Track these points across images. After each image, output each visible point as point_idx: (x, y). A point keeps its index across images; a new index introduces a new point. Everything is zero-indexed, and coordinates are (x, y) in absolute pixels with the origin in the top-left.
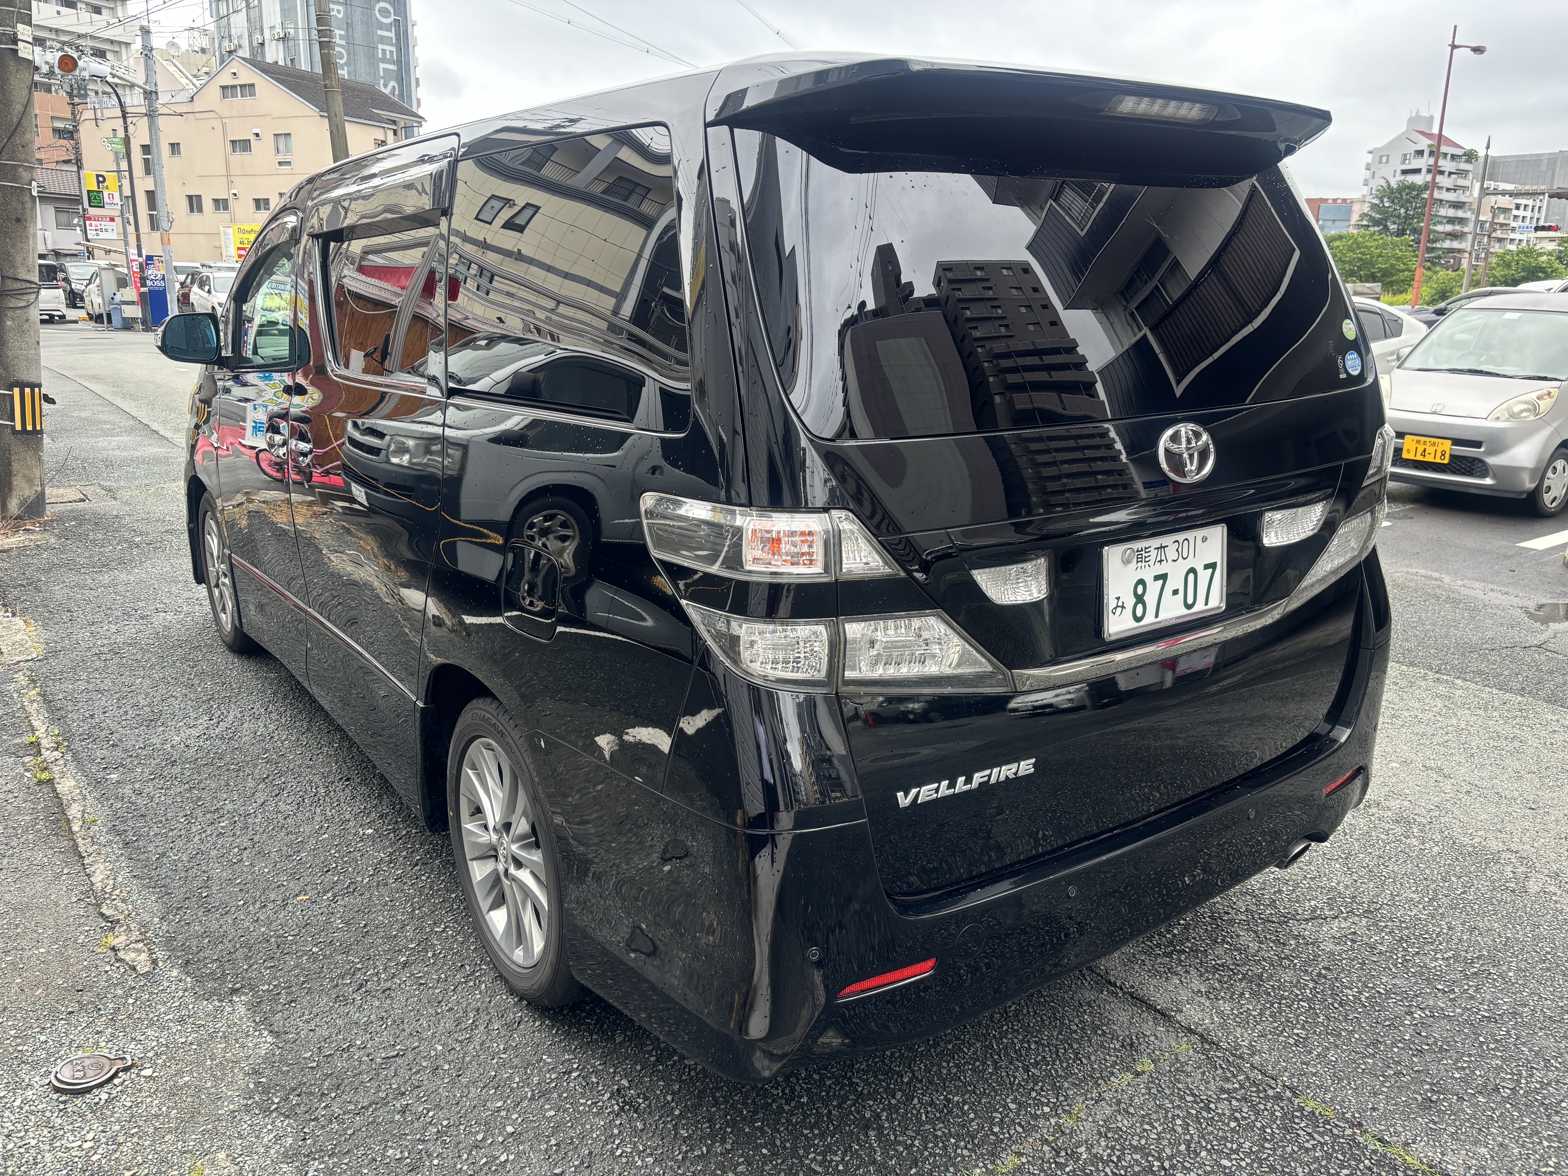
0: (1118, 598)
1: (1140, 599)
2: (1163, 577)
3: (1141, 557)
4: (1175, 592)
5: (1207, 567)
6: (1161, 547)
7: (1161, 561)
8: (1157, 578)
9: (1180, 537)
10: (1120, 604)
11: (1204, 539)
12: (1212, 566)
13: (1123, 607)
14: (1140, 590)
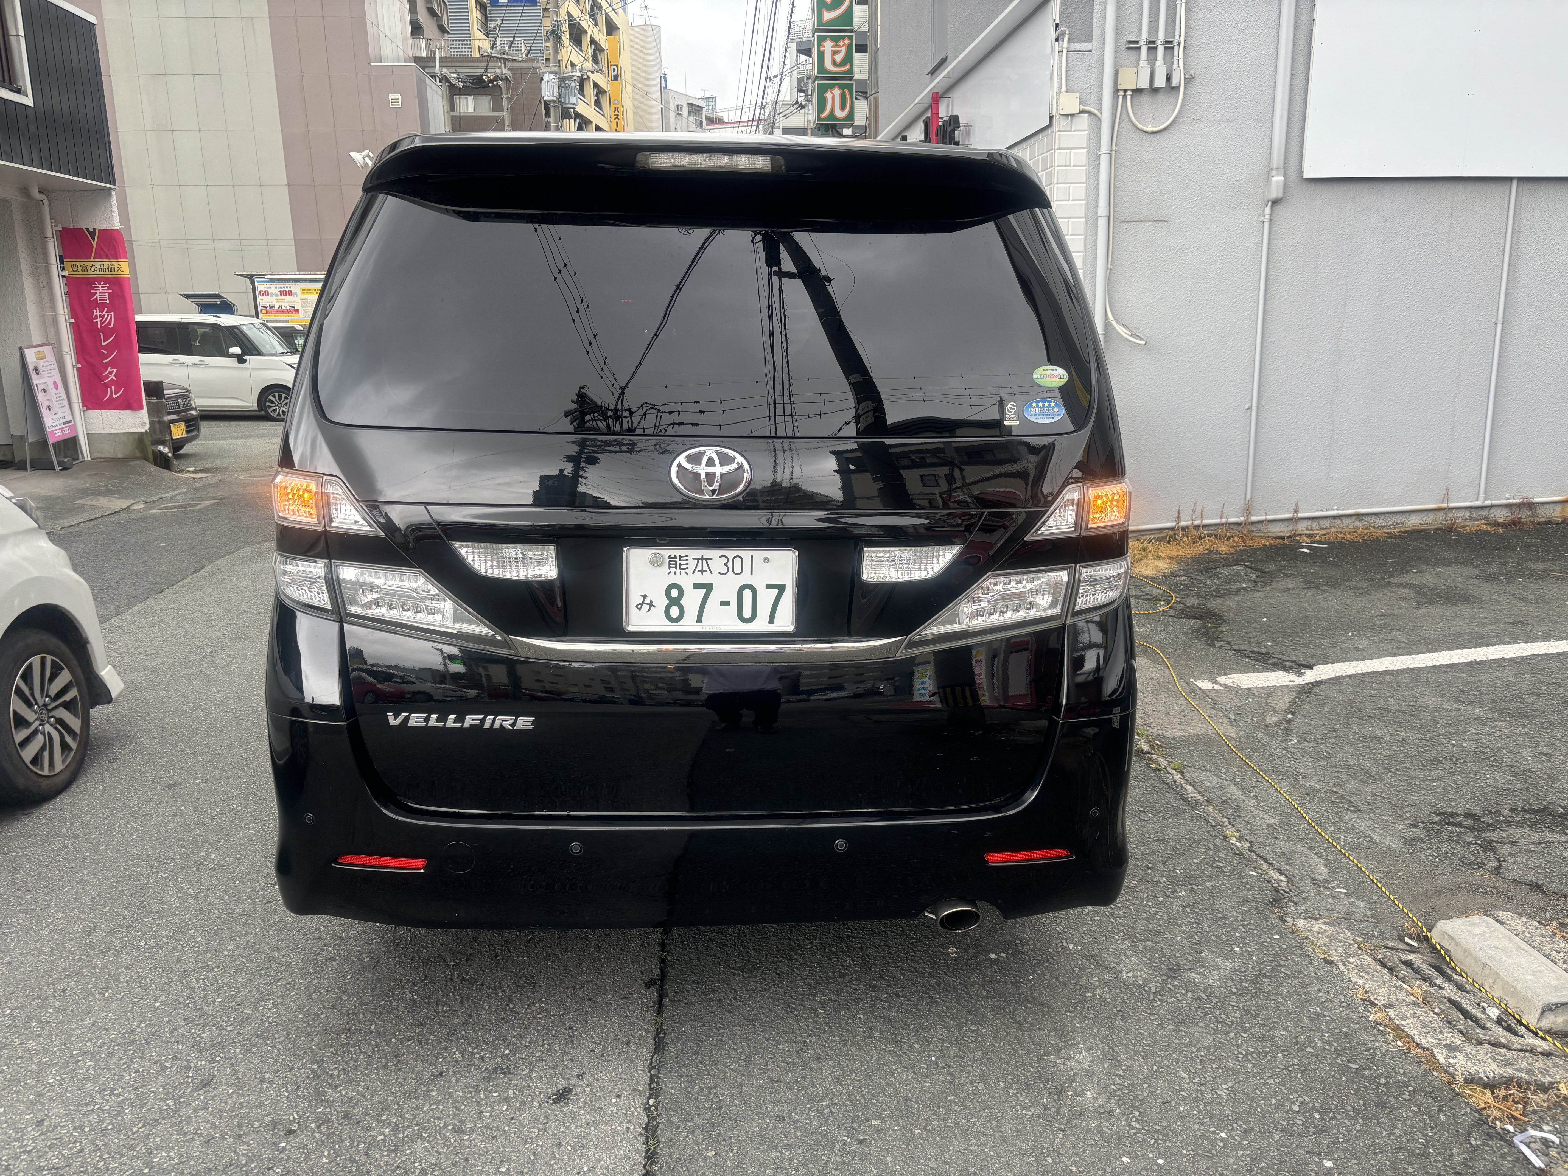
0: (645, 596)
1: (674, 602)
2: (709, 587)
3: (673, 563)
4: (725, 603)
5: (769, 586)
6: (702, 559)
7: (702, 571)
8: (697, 586)
9: (731, 553)
10: (647, 601)
11: (766, 560)
12: (781, 588)
13: (651, 605)
14: (674, 593)
